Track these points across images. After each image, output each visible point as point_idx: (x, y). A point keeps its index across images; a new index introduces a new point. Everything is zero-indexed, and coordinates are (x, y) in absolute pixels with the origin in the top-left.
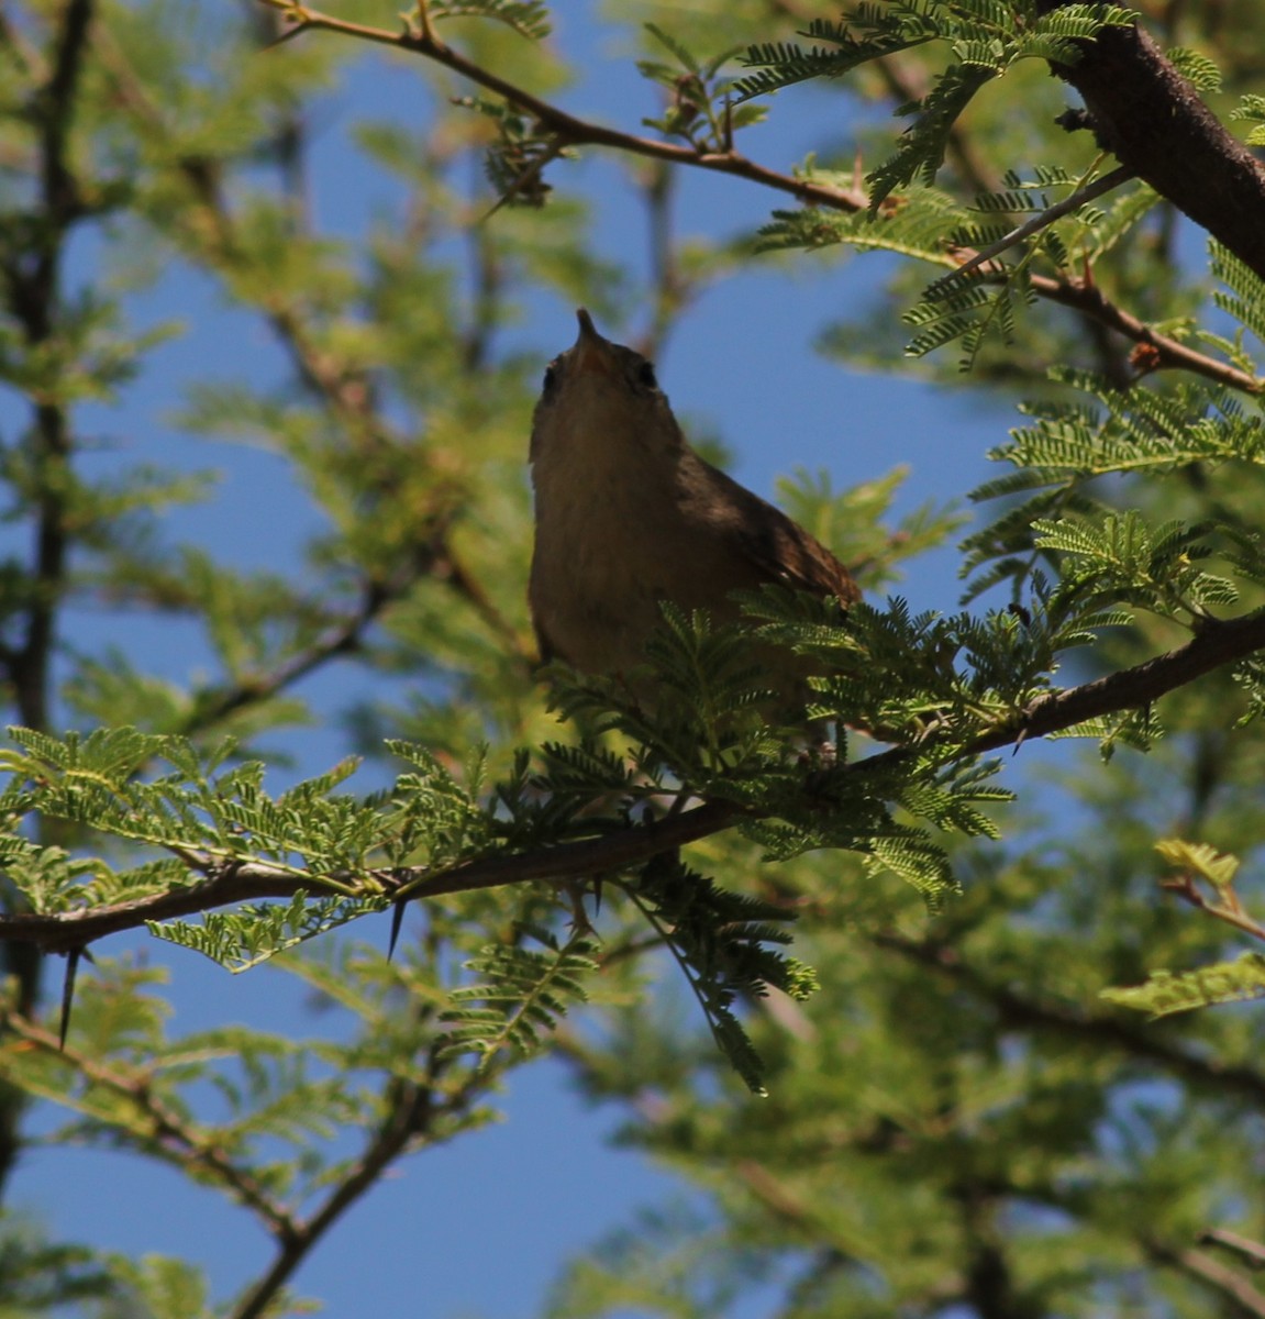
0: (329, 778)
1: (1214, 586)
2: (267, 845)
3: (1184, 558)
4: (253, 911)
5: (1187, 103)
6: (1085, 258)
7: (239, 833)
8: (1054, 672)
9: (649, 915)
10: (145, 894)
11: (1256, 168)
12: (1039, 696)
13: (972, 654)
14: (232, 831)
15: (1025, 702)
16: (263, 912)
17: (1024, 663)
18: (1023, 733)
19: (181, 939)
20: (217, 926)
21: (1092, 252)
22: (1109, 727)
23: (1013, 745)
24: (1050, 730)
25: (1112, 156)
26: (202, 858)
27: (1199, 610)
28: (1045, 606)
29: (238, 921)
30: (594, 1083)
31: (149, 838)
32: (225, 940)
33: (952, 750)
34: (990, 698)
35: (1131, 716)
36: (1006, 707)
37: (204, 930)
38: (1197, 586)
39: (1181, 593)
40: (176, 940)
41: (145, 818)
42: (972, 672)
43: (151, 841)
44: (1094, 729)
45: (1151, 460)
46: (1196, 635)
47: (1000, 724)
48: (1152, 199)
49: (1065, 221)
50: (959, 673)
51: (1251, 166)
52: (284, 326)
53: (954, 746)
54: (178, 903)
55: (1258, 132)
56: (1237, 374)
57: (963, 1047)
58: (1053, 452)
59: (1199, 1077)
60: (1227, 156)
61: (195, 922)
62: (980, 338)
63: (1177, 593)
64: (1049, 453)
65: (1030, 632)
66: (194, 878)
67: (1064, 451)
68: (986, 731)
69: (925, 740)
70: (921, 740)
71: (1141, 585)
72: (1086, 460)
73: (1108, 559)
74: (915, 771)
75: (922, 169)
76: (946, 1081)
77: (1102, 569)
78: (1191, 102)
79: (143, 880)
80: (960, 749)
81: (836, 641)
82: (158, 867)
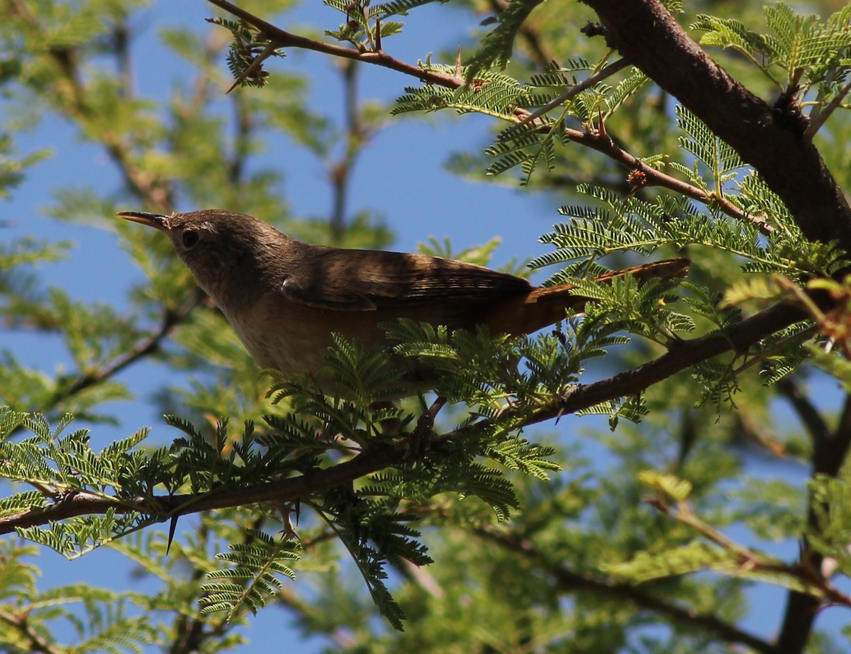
0: (130, 440)
1: (680, 320)
2: (91, 481)
3: (661, 302)
4: (83, 522)
5: (663, 19)
6: (600, 117)
7: (75, 474)
8: (581, 373)
9: (330, 523)
10: (16, 512)
11: (706, 59)
12: (571, 388)
13: (529, 362)
14: (70, 473)
15: (563, 392)
16: (89, 523)
17: (562, 368)
18: (562, 410)
19: (37, 539)
20: (60, 531)
21: (604, 114)
22: (613, 407)
23: (555, 419)
24: (577, 409)
25: (617, 52)
26: (52, 490)
27: (671, 334)
28: (575, 331)
29: (73, 528)
30: (307, 624)
31: (18, 477)
32: (64, 539)
33: (517, 421)
34: (541, 389)
35: (628, 400)
36: (551, 395)
37: (51, 533)
38: (670, 320)
39: (660, 324)
40: (34, 539)
41: (16, 465)
42: (529, 373)
43: (19, 479)
44: (606, 409)
45: (641, 243)
46: (669, 350)
47: (547, 405)
48: (642, 80)
49: (587, 92)
50: (521, 373)
51: (703, 57)
52: (116, 154)
53: (519, 419)
54: (36, 518)
55: (707, 36)
56: (695, 189)
57: (536, 601)
58: (580, 238)
59: (682, 620)
60: (688, 51)
61: (46, 529)
62: (533, 164)
63: (657, 323)
64: (578, 239)
65: (566, 348)
66: (48, 503)
67: (587, 238)
68: (539, 409)
69: (500, 415)
70: (498, 415)
71: (634, 318)
72: (601, 244)
73: (614, 302)
74: (494, 434)
75: (497, 60)
76: (525, 623)
77: (610, 308)
78: (665, 18)
79: (15, 505)
80: (522, 421)
81: (444, 354)
82: (24, 497)
